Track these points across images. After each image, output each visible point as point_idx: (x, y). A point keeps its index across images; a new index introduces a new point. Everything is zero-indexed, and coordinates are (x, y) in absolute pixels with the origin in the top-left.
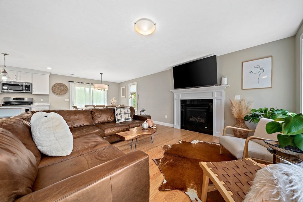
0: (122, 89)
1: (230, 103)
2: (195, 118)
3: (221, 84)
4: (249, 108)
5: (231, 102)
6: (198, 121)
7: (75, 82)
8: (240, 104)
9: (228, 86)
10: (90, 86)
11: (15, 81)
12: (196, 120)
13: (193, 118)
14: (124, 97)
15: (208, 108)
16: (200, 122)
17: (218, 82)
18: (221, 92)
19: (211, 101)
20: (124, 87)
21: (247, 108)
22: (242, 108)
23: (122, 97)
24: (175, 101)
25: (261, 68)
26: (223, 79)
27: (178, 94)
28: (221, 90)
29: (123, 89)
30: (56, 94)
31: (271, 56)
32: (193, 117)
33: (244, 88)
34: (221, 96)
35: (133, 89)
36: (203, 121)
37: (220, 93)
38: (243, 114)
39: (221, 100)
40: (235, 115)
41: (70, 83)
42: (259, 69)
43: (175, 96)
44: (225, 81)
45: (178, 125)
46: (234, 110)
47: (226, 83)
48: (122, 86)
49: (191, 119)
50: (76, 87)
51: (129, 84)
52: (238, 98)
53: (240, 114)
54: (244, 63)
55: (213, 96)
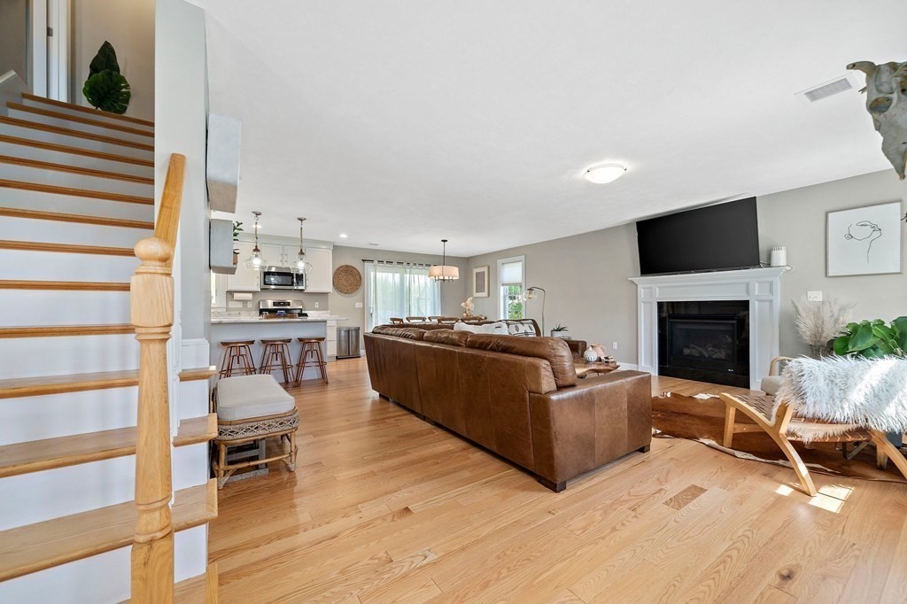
0: (477, 274)
1: (793, 310)
2: (700, 349)
3: (769, 265)
4: (840, 321)
5: (796, 307)
6: (707, 356)
7: (376, 262)
8: (819, 311)
9: (788, 268)
10: (405, 268)
11: (280, 265)
12: (701, 353)
13: (693, 348)
14: (485, 294)
15: (735, 322)
16: (714, 357)
17: (763, 259)
18: (771, 283)
19: (745, 305)
20: (485, 269)
21: (836, 321)
22: (823, 322)
23: (476, 295)
24: (642, 307)
25: (875, 228)
26: (775, 253)
27: (651, 288)
28: (770, 279)
29: (480, 276)
30: (341, 291)
31: (900, 201)
32: (692, 345)
33: (830, 274)
34: (771, 291)
35: (512, 272)
36: (722, 354)
37: (768, 285)
38: (824, 335)
39: (771, 301)
40: (805, 338)
41: (366, 264)
42: (868, 230)
43: (641, 292)
44: (780, 257)
45: (652, 365)
46: (802, 325)
47: (782, 262)
48: (476, 267)
49: (687, 351)
50: (379, 274)
51: (498, 261)
52: (816, 296)
53: (817, 334)
54: (830, 215)
55: (748, 293)
